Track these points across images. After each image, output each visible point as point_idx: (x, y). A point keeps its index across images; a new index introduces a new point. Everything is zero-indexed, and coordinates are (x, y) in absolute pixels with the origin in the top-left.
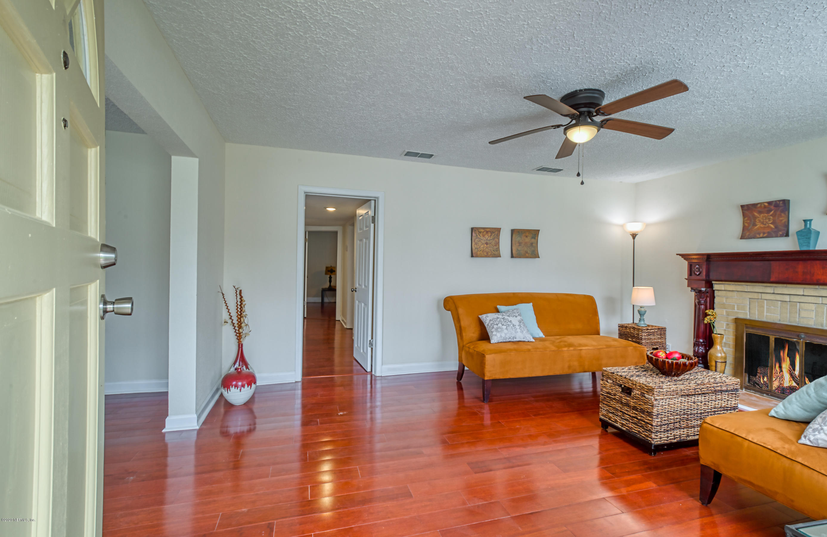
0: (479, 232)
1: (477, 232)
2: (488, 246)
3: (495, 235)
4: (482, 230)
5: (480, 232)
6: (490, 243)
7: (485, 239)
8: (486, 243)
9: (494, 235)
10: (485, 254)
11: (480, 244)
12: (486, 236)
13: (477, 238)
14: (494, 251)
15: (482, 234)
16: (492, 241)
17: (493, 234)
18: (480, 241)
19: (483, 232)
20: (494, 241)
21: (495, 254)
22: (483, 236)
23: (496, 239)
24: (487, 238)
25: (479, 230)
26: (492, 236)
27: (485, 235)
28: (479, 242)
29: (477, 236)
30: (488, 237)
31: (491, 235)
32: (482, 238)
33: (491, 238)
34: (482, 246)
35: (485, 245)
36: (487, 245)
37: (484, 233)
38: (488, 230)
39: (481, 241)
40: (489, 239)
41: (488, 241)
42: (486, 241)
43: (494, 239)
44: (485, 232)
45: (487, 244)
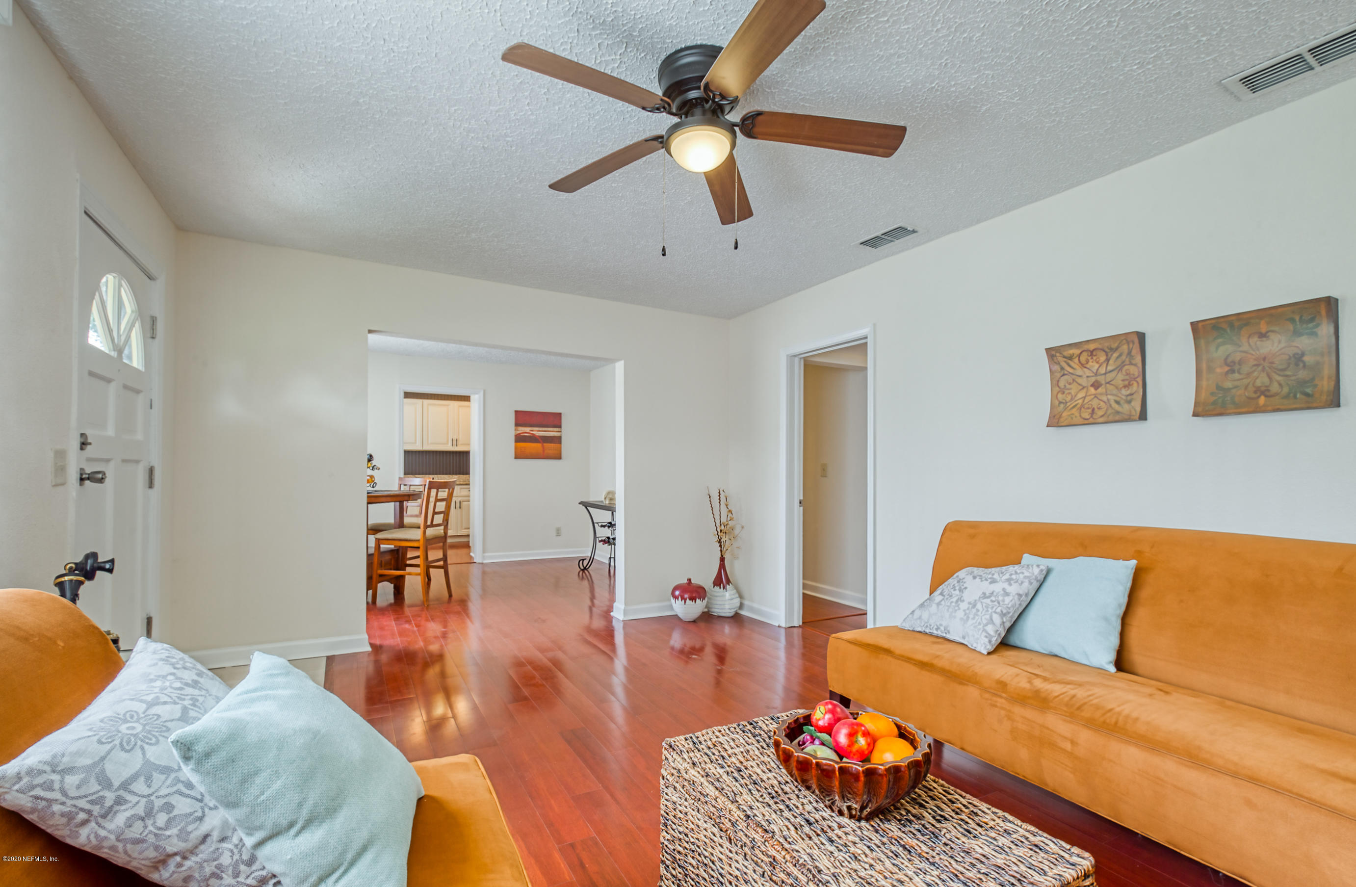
0: (1064, 357)
1: (1060, 359)
2: (1100, 390)
3: (1124, 357)
4: (1076, 352)
5: (1071, 358)
6: (1108, 383)
7: (1088, 373)
8: (1092, 385)
9: (1120, 355)
10: (1086, 415)
11: (1074, 388)
12: (1090, 363)
13: (1064, 375)
14: (1117, 402)
15: (1076, 360)
16: (1113, 374)
17: (1115, 355)
18: (1074, 380)
19: (1079, 356)
20: (1120, 374)
21: (1118, 412)
22: (1083, 366)
23: (1126, 367)
24: (1094, 370)
25: (1065, 354)
26: (1111, 362)
27: (1087, 362)
28: (1070, 384)
29: (1062, 369)
30: (1097, 366)
31: (1108, 360)
32: (1079, 372)
33: (1110, 368)
34: (1082, 394)
35: (1092, 390)
36: (1096, 389)
37: (1083, 359)
38: (1092, 347)
39: (1079, 380)
40: (1102, 370)
41: (1101, 379)
42: (1093, 379)
43: (1120, 368)
44: (1085, 355)
45: (1096, 385)
